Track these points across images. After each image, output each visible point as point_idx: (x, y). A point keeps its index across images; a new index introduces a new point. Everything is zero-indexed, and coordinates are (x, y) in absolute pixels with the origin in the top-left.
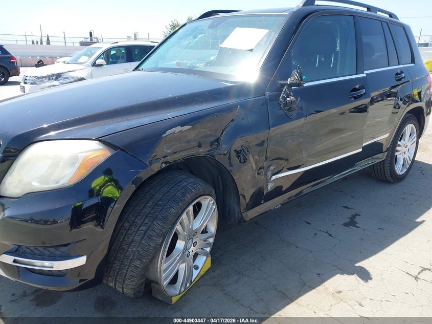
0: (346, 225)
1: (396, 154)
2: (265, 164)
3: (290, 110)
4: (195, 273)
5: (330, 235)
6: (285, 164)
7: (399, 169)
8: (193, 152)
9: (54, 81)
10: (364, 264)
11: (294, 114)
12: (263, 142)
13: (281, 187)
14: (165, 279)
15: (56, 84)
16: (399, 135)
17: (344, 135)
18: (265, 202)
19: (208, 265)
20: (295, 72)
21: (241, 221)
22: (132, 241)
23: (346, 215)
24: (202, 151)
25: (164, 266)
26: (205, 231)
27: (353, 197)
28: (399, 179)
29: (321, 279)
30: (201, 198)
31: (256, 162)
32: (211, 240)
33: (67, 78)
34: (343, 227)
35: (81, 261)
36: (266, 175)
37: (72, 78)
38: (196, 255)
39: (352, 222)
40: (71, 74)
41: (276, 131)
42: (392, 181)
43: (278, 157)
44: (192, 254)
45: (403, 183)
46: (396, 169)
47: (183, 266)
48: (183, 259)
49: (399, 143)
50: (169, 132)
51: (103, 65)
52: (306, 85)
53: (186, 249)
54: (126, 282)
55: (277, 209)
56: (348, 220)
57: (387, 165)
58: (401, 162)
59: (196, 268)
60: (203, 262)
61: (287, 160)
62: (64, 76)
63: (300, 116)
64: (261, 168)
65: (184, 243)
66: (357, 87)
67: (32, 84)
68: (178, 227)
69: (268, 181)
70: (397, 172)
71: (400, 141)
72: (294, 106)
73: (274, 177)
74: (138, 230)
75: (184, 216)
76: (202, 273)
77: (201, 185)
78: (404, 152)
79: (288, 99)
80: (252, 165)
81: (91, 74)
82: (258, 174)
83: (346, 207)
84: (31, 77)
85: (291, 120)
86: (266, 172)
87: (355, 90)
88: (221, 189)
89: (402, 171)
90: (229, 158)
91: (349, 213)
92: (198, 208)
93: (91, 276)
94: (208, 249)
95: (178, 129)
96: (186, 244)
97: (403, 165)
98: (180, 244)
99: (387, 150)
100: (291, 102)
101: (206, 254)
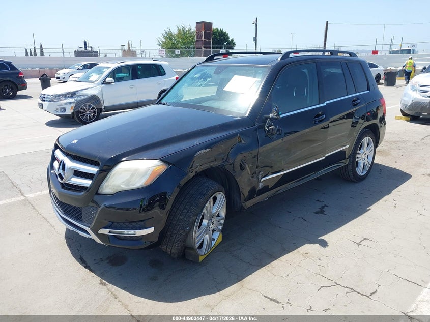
0: (316, 213)
1: (357, 160)
2: (257, 170)
3: (272, 134)
4: (213, 243)
5: (304, 220)
6: (270, 170)
7: (360, 171)
8: (212, 164)
9: (70, 99)
10: (325, 237)
11: (275, 137)
12: (255, 156)
13: (268, 186)
14: (197, 243)
15: (71, 102)
16: (358, 146)
17: (315, 145)
18: (257, 196)
19: (220, 239)
20: (274, 109)
21: (242, 208)
22: (178, 219)
23: (318, 206)
24: (217, 164)
25: (197, 234)
26: (218, 216)
27: (324, 193)
28: (361, 179)
29: (296, 246)
30: (217, 193)
31: (251, 169)
32: (222, 222)
33: (81, 95)
34: (314, 214)
35: (151, 230)
36: (258, 178)
37: (86, 95)
38: (213, 231)
39: (321, 211)
40: (84, 92)
41: (263, 149)
42: (355, 180)
43: (265, 165)
44: (211, 229)
45: (364, 182)
46: (357, 171)
47: (206, 236)
48: (207, 232)
49: (358, 151)
50: (198, 153)
51: (112, 83)
52: (281, 116)
53: (208, 226)
54: (175, 244)
55: (266, 201)
56: (318, 210)
57: (350, 168)
58: (361, 166)
59: (214, 240)
60: (217, 236)
61: (271, 167)
62: (78, 94)
63: (278, 138)
64: (254, 173)
65: (207, 221)
66: (320, 113)
67: (50, 101)
68: (205, 210)
69: (259, 182)
70: (358, 173)
71: (360, 150)
72: (274, 132)
73: (263, 179)
74: (182, 212)
75: (208, 204)
76: (217, 244)
77: (217, 186)
78: (364, 158)
79: (270, 128)
80: (248, 172)
81: (102, 91)
82: (253, 177)
83: (318, 201)
84: (48, 95)
85: (273, 141)
86: (258, 176)
87: (318, 116)
88: (228, 187)
89: (363, 172)
90: (233, 167)
91: (321, 205)
92: (215, 199)
93: (155, 240)
94: (221, 228)
95: (203, 151)
96: (208, 222)
97: (364, 168)
98: (205, 222)
99: (349, 157)
100: (273, 129)
101: (219, 230)
